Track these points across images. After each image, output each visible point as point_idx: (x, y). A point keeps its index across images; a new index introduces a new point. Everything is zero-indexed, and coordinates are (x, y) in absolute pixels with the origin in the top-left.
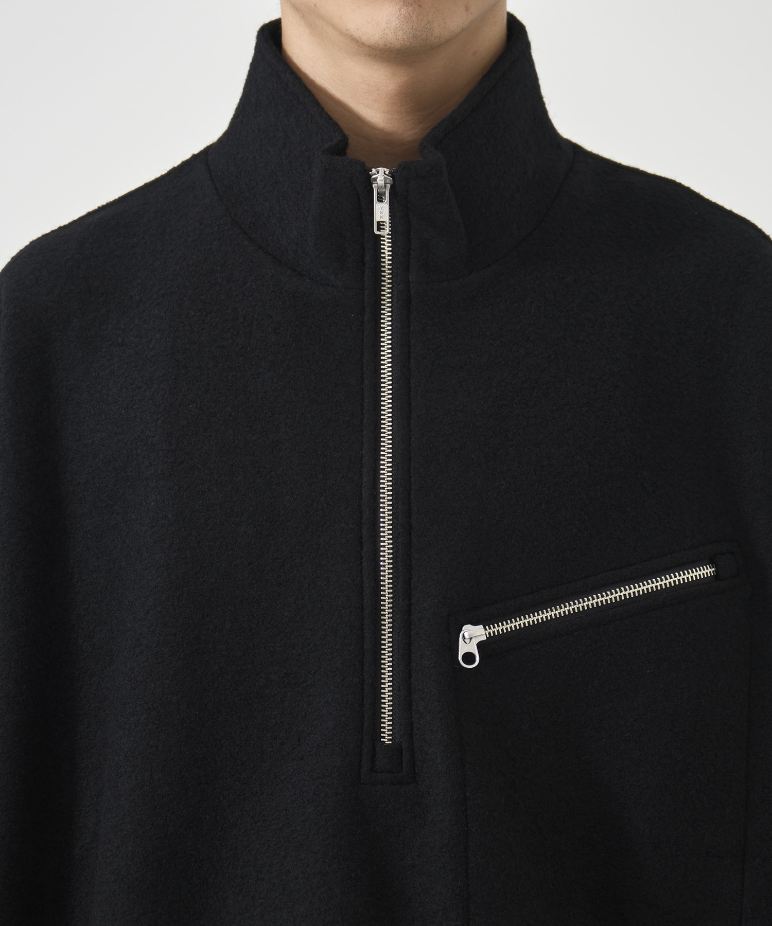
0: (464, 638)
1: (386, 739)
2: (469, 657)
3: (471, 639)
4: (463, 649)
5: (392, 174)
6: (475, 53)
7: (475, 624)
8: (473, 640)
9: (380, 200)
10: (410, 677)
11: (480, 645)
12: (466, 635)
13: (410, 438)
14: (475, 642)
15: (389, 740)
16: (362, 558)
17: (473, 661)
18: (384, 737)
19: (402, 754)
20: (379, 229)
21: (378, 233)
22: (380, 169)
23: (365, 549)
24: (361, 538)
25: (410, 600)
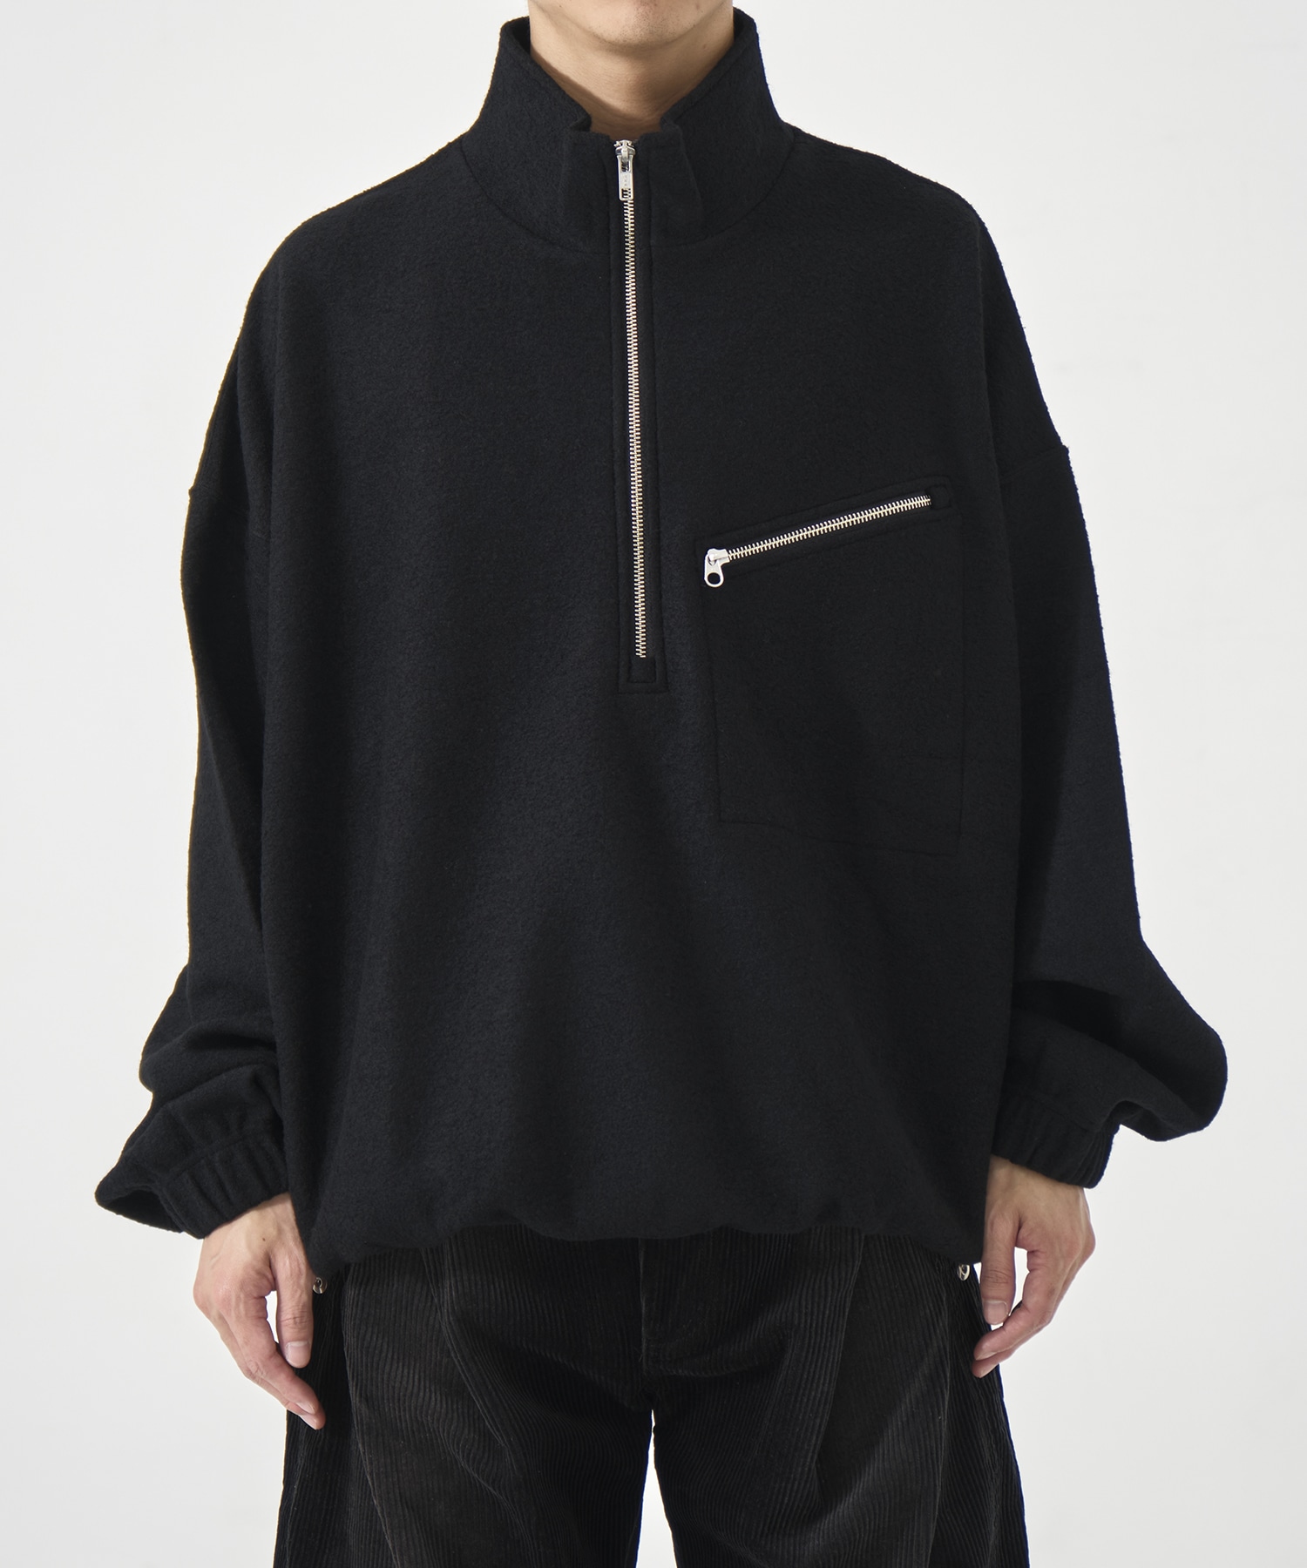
0: (709, 560)
1: (641, 653)
2: (714, 578)
3: (715, 561)
4: (708, 570)
5: (634, 146)
6: (704, 47)
7: (719, 548)
8: (718, 562)
9: (624, 170)
10: (661, 597)
11: (724, 567)
12: (712, 559)
13: (655, 385)
14: (719, 564)
15: (643, 654)
16: (614, 492)
17: (719, 581)
18: (639, 652)
19: (655, 667)
20: (623, 195)
21: (624, 199)
22: (623, 141)
23: (617, 484)
24: (613, 474)
25: (659, 528)
